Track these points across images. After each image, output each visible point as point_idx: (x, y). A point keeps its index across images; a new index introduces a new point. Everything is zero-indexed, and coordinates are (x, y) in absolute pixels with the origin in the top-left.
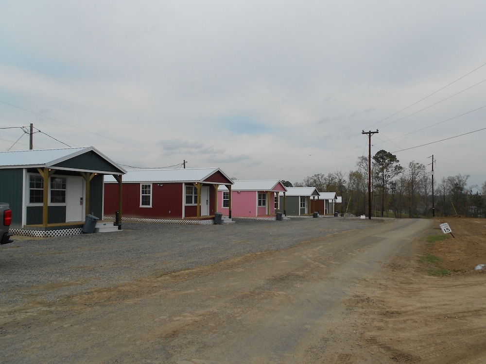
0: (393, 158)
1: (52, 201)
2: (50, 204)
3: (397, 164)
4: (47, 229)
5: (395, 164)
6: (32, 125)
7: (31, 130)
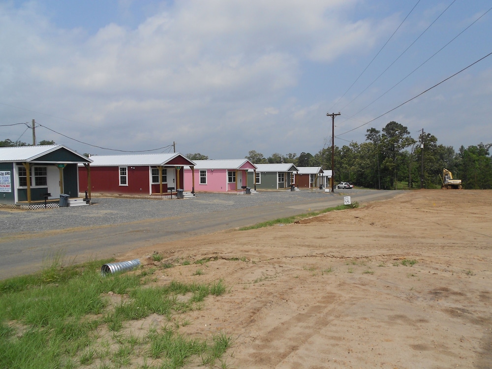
0: (404, 130)
1: (37, 184)
2: (34, 186)
3: (408, 135)
4: (30, 204)
5: (405, 136)
6: (33, 120)
7: (34, 125)
